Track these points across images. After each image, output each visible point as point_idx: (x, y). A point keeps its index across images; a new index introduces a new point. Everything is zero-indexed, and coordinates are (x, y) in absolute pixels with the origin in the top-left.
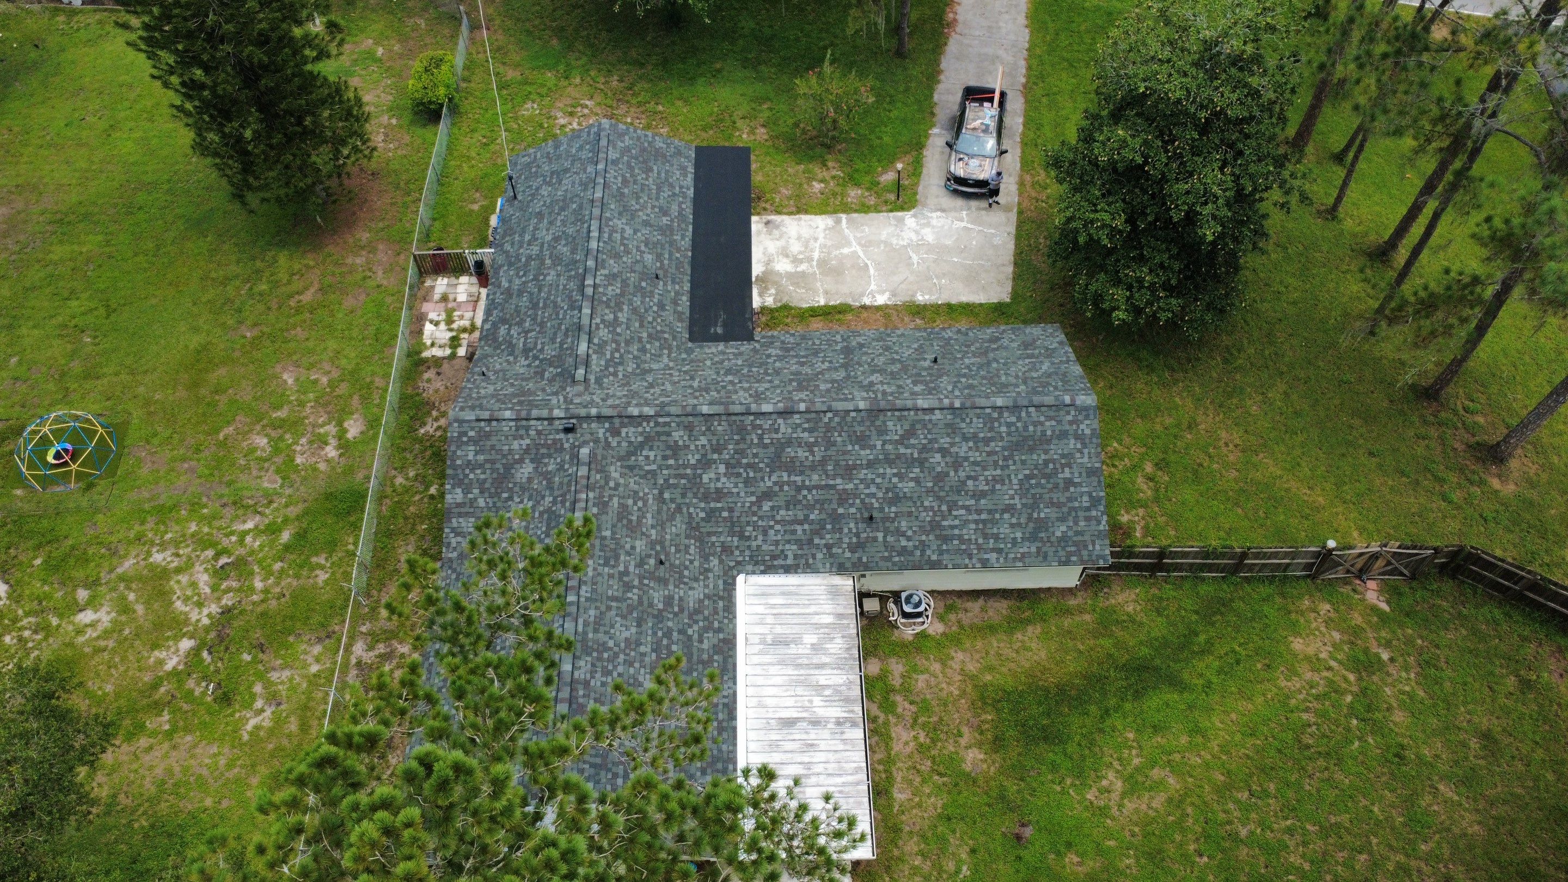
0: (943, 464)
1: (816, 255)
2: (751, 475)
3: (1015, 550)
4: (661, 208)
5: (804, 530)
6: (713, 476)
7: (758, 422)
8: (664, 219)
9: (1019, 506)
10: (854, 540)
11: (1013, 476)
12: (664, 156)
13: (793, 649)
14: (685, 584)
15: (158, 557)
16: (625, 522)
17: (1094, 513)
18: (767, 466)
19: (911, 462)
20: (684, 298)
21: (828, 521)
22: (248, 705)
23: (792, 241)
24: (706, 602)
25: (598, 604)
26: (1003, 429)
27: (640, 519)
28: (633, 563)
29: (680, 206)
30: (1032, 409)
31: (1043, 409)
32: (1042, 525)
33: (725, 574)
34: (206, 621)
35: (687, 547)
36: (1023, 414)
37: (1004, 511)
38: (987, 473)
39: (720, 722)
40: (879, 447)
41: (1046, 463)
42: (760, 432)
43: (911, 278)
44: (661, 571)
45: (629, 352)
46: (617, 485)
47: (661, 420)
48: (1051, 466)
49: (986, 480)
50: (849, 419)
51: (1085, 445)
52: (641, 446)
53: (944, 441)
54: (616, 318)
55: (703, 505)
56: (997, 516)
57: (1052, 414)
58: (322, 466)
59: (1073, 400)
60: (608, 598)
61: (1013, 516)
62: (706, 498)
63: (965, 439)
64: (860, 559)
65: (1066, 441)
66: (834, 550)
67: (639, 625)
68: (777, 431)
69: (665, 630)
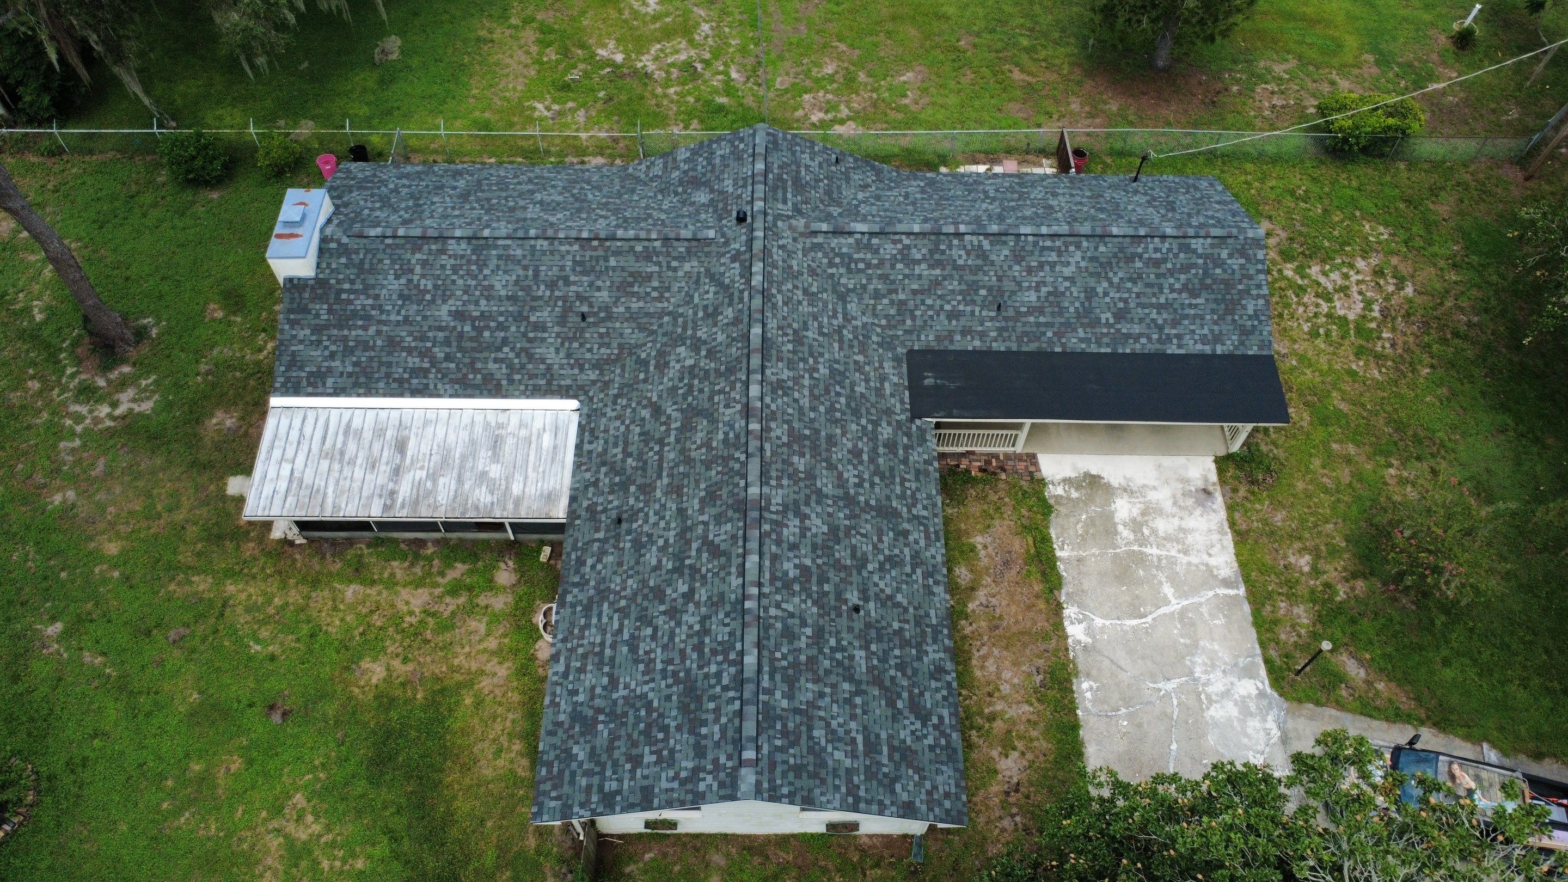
0: (674, 595)
1: (1152, 551)
2: (680, 392)
3: (565, 693)
4: (1127, 310)
5: (616, 455)
6: (683, 355)
7: (738, 385)
8: (1109, 315)
9: (615, 696)
10: (600, 508)
11: (652, 685)
12: (1229, 311)
13: (484, 454)
14: (562, 344)
15: (706, 27)
16: (631, 279)
17: (595, 798)
18: (689, 405)
19: (679, 557)
20: (977, 343)
21: (624, 478)
22: (554, 101)
23: (1176, 522)
24: (542, 366)
25: (529, 257)
26: (713, 668)
27: (633, 294)
28: (581, 289)
29: (1140, 335)
30: (737, 704)
31: (737, 721)
32: (589, 727)
33: (581, 388)
34: (639, 65)
35: (608, 346)
36: (732, 694)
37: (611, 676)
38: (659, 650)
39: (408, 381)
40: (701, 518)
41: (665, 729)
42: (727, 389)
43: (1123, 676)
44: (574, 319)
45: (869, 279)
46: (675, 270)
47: (746, 294)
48: (661, 736)
49: (651, 651)
50: (737, 479)
51: (683, 782)
52: (720, 284)
53: (702, 594)
54: (918, 262)
55: (653, 353)
56: (606, 669)
57: (730, 733)
58: (800, 113)
59: (749, 763)
60: (537, 266)
61: (604, 688)
62: (661, 354)
63: (704, 619)
64: (579, 517)
65: (692, 755)
66: (591, 489)
67: (508, 298)
68: (727, 406)
69: (506, 324)
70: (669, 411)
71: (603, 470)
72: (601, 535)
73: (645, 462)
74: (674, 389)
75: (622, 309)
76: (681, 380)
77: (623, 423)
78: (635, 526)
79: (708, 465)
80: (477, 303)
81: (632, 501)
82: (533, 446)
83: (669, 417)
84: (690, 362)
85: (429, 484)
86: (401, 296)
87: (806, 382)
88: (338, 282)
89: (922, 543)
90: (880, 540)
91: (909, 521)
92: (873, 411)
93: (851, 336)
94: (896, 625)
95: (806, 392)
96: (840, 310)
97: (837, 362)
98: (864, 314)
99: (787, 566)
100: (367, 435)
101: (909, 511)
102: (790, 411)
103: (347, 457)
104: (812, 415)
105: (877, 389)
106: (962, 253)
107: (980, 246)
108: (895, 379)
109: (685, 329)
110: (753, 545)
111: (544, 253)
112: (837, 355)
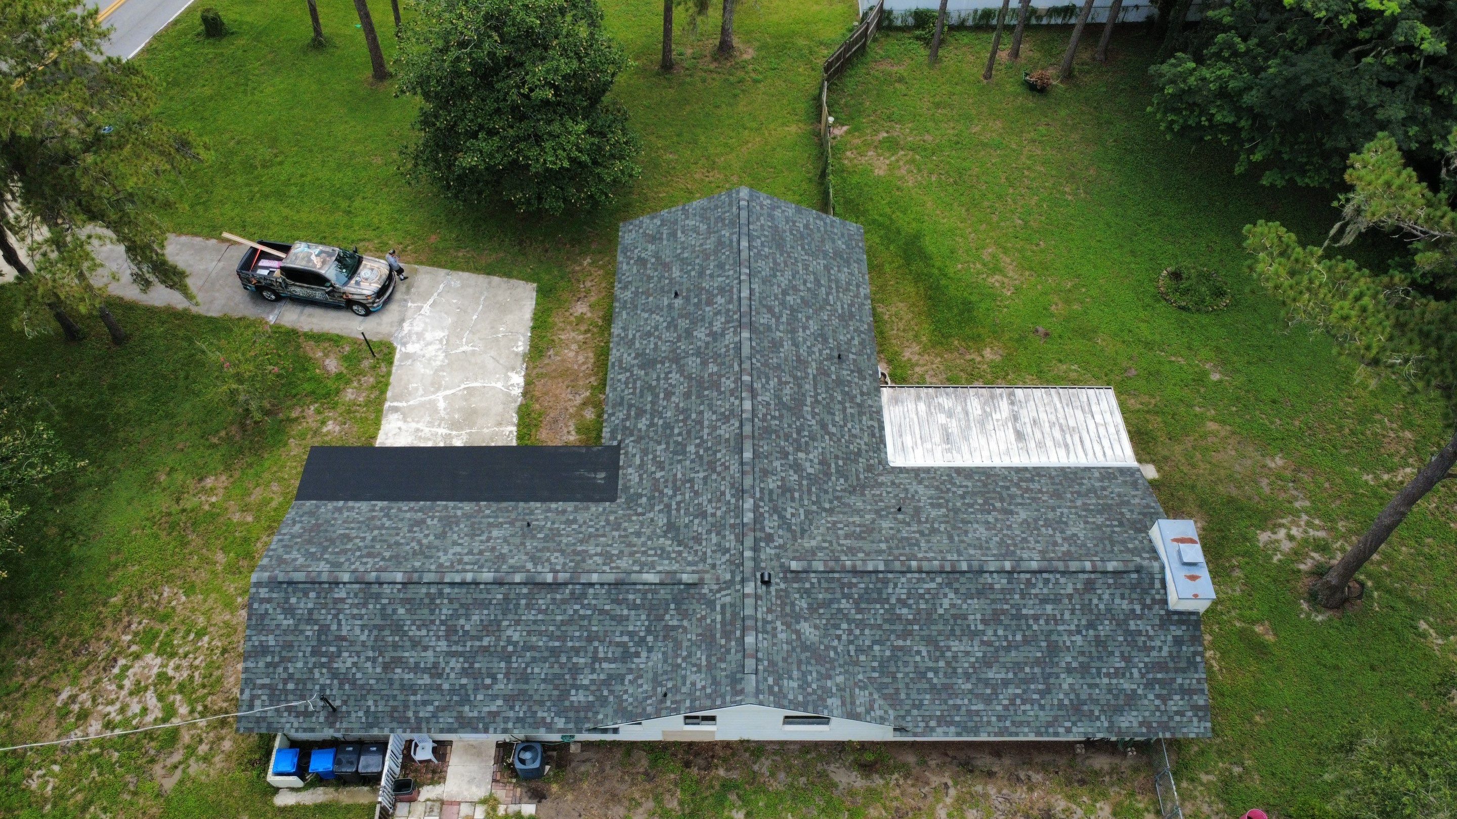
0: (795, 297)
2: (806, 433)
4: (412, 526)
5: (851, 407)
6: (808, 464)
8: (430, 523)
9: (825, 262)
10: (856, 374)
11: (803, 258)
12: (318, 525)
13: (953, 430)
14: (913, 496)
16: (864, 535)
18: (798, 419)
21: (842, 388)
24: (926, 483)
26: (766, 250)
27: (859, 526)
28: (907, 528)
29: (406, 512)
30: (751, 227)
32: (838, 254)
33: (889, 473)
35: (874, 495)
36: (755, 233)
37: (829, 272)
38: (801, 272)
39: (1034, 476)
40: (781, 335)
41: (791, 234)
42: (769, 417)
43: (493, 353)
44: (908, 510)
47: (758, 495)
48: (794, 232)
49: (806, 274)
51: (779, 207)
53: (776, 290)
54: (598, 555)
55: (833, 478)
56: (833, 277)
57: (755, 216)
60: (952, 542)
61: (832, 268)
62: (827, 474)
63: (775, 276)
65: (776, 217)
66: (864, 390)
67: (970, 523)
70: (814, 422)
71: (858, 400)
72: (851, 356)
73: (827, 392)
74: (813, 438)
75: (867, 517)
76: (807, 443)
77: (850, 430)
78: (828, 351)
79: (778, 367)
80: (996, 520)
81: (833, 368)
82: (918, 436)
83: (813, 417)
84: (801, 455)
85: (988, 410)
86: (1066, 523)
87: (706, 431)
88: (1126, 532)
89: (625, 355)
90: (656, 344)
91: (633, 366)
92: (652, 434)
93: (666, 491)
94: (651, 299)
95: (706, 423)
96: (674, 512)
97: (679, 461)
98: (652, 520)
99: (723, 301)
100: (1049, 443)
101: (632, 372)
102: (719, 403)
103: (1057, 427)
104: (702, 408)
105: (646, 454)
106: (553, 560)
107: (535, 565)
108: (630, 470)
109: (809, 491)
110: (745, 302)
111: (948, 552)
112: (679, 467)
